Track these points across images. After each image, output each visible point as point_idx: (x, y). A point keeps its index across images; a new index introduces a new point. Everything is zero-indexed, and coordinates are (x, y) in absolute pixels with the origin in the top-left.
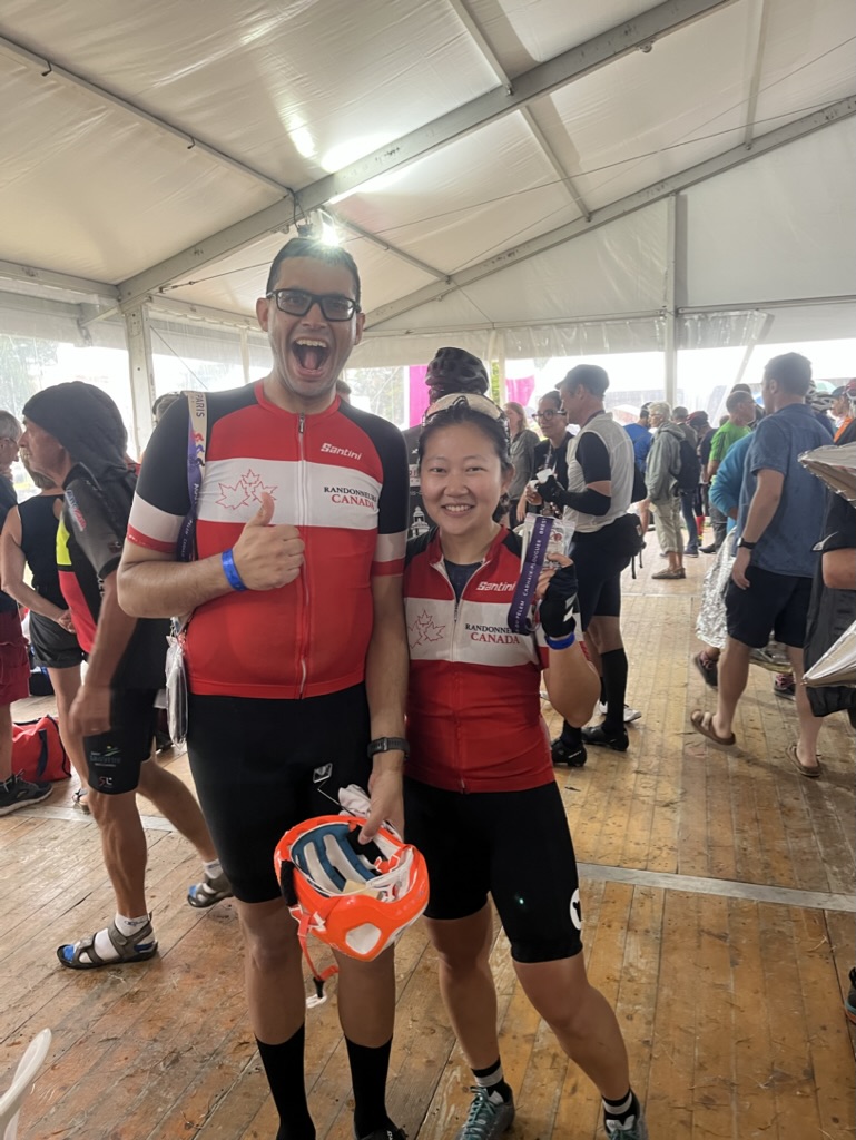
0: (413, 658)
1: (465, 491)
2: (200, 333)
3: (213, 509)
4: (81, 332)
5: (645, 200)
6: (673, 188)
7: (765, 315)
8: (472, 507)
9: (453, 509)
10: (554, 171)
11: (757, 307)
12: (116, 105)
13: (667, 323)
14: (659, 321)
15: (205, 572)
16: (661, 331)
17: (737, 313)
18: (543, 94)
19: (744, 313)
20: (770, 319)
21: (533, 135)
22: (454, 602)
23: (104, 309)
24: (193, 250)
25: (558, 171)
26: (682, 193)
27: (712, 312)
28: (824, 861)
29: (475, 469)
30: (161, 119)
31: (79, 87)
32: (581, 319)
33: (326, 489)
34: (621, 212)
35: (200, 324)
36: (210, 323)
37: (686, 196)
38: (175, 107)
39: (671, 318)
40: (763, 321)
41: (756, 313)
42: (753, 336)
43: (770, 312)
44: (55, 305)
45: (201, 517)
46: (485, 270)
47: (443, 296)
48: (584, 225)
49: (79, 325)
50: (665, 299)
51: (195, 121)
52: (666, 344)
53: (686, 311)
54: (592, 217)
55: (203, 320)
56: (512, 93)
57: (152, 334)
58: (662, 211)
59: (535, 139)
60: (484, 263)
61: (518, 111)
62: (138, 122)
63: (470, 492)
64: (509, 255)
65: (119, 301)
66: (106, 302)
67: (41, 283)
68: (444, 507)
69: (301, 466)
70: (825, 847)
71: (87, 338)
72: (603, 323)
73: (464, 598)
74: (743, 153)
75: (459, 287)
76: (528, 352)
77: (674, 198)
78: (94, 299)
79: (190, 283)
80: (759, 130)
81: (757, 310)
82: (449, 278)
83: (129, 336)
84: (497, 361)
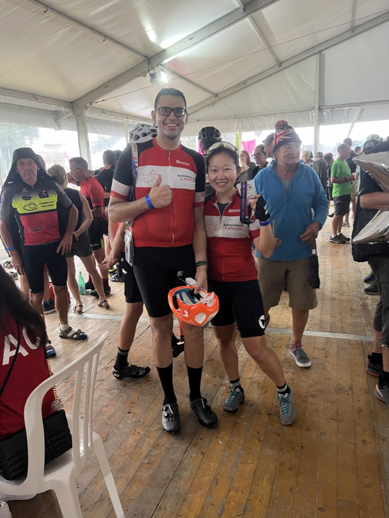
0: (208, 236)
1: (224, 178)
2: (107, 123)
3: (141, 183)
4: (57, 124)
5: (306, 56)
6: (318, 50)
7: (360, 109)
8: (227, 183)
9: (220, 184)
10: (264, 44)
11: (356, 105)
12: (74, 23)
13: (315, 114)
14: (312, 113)
15: (139, 203)
16: (313, 117)
17: (347, 108)
18: (258, 10)
19: (350, 108)
20: (362, 110)
21: (254, 28)
22: (220, 216)
23: (67, 113)
24: (104, 86)
25: (265, 44)
26: (323, 53)
27: (336, 108)
28: (365, 326)
29: (227, 169)
30: (92, 29)
31: (59, 17)
32: (276, 112)
33: (178, 176)
34: (294, 62)
35: (107, 119)
36: (111, 118)
37: (324, 54)
38: (98, 23)
39: (317, 111)
40: (359, 111)
41: (356, 108)
42: (354, 118)
43: (362, 107)
44: (46, 112)
45: (137, 186)
46: (232, 91)
47: (214, 104)
48: (277, 68)
49: (56, 120)
50: (314, 102)
51: (107, 29)
52: (315, 123)
53: (324, 107)
54: (281, 65)
55: (108, 117)
56: (244, 10)
57: (88, 124)
58: (314, 61)
59: (255, 30)
60: (232, 88)
61: (247, 18)
62: (82, 30)
63: (226, 178)
64: (243, 84)
65: (73, 109)
66: (67, 110)
67: (40, 102)
68: (217, 183)
69: (170, 168)
70: (366, 321)
71: (59, 127)
72: (286, 114)
73: (224, 215)
74: (350, 34)
75: (221, 99)
76: (252, 128)
77: (319, 55)
78: (62, 109)
79: (103, 100)
80: (357, 23)
81: (356, 106)
82: (216, 95)
83: (78, 125)
84: (238, 133)
